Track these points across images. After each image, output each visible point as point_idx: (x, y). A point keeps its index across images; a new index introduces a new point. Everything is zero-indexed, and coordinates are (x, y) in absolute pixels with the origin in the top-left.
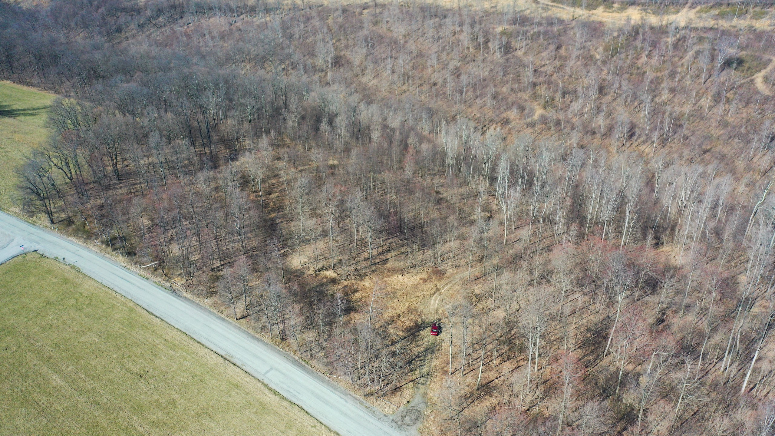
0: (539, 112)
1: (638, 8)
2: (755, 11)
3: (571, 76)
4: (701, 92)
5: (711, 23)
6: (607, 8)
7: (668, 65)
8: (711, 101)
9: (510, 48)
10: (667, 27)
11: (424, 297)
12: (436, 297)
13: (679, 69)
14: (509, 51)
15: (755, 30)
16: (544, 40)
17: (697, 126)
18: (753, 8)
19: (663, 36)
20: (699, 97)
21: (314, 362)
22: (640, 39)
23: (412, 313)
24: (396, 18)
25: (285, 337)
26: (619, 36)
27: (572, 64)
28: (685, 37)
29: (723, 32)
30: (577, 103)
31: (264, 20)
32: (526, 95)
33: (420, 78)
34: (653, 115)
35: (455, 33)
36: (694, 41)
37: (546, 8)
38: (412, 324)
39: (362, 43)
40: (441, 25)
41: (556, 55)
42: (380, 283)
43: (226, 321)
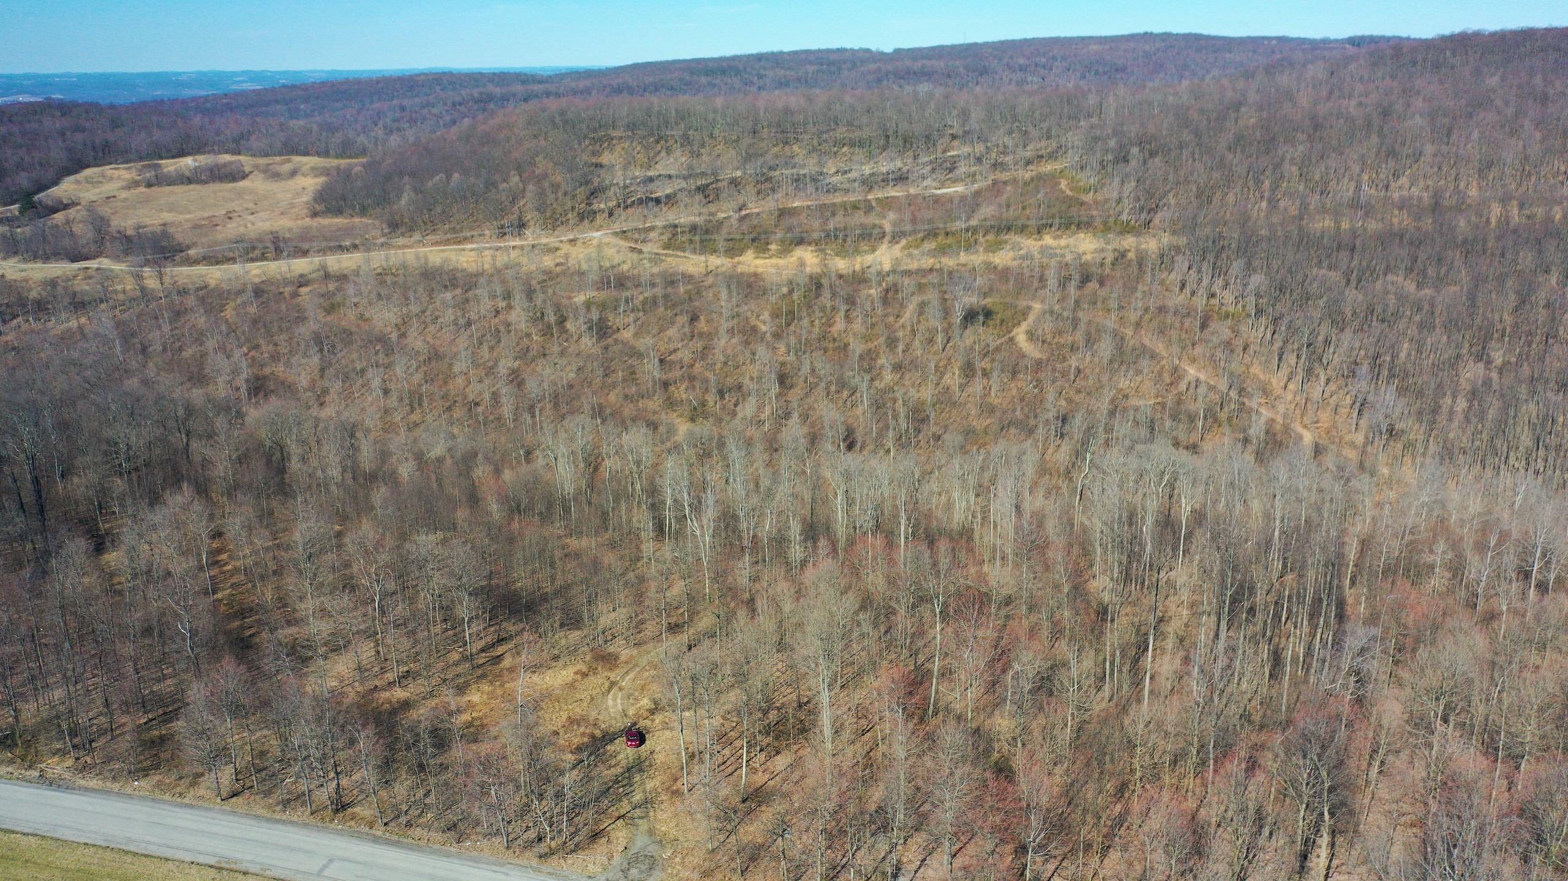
0: (683, 428)
1: (810, 248)
2: (987, 241)
3: (725, 363)
4: (941, 364)
5: (928, 262)
6: (759, 252)
7: (880, 329)
8: (959, 376)
9: (607, 327)
10: (863, 273)
11: (592, 699)
12: (614, 694)
13: (900, 334)
14: (605, 333)
15: (995, 268)
16: (666, 309)
17: (950, 418)
18: (984, 236)
19: (861, 286)
20: (940, 372)
21: (418, 832)
22: (826, 293)
23: (579, 725)
24: (373, 296)
25: (340, 806)
26: (791, 291)
27: (723, 343)
28: (895, 285)
29: (950, 273)
30: (747, 405)
31: (73, 324)
32: (653, 404)
33: (445, 397)
34: (878, 408)
35: (497, 312)
36: (911, 290)
37: (656, 259)
38: (586, 740)
39: (307, 346)
40: (467, 300)
41: (692, 332)
42: (499, 692)
43: (199, 808)
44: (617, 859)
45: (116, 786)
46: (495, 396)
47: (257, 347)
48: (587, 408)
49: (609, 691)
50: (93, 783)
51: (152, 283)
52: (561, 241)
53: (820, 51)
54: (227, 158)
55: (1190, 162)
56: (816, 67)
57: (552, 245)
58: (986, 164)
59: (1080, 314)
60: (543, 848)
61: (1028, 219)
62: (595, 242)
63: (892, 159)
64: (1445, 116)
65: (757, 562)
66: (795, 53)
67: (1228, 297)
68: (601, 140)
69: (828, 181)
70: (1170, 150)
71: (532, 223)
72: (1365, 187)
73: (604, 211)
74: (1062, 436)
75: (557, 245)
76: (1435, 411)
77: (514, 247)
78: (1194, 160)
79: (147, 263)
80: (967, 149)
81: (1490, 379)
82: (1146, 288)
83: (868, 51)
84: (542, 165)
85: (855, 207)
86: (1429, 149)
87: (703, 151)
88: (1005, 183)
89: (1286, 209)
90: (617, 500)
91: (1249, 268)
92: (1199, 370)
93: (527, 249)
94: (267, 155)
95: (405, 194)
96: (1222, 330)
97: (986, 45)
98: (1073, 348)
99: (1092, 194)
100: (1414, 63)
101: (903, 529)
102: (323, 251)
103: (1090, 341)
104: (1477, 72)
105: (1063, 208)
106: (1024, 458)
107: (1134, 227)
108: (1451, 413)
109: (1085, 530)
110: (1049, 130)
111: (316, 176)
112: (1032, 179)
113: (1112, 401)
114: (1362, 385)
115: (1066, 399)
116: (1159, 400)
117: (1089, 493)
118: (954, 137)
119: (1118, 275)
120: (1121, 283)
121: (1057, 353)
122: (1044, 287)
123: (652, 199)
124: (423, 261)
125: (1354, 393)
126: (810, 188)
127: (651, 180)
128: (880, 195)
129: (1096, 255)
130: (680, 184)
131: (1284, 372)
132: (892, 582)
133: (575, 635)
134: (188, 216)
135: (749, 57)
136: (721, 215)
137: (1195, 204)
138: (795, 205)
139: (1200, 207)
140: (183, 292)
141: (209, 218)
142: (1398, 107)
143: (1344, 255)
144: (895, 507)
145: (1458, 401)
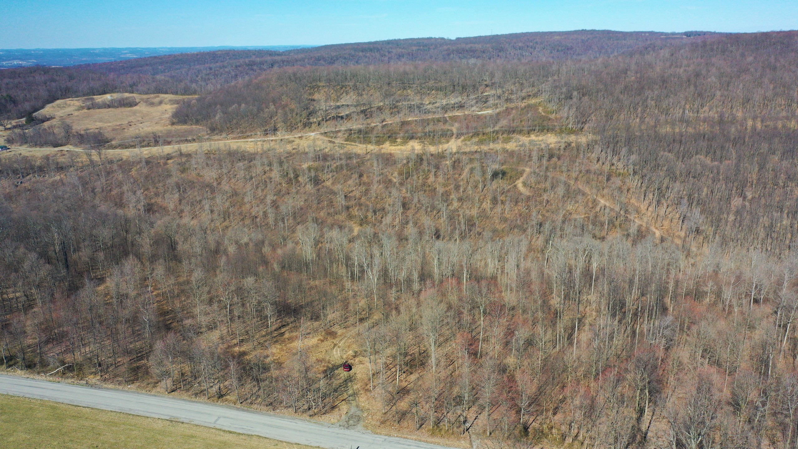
0: (357, 229)
1: (417, 141)
2: (503, 137)
3: (377, 197)
4: (481, 198)
5: (474, 148)
6: (391, 143)
7: (451, 181)
8: (490, 204)
9: (319, 180)
10: (443, 153)
12: (336, 349)
13: (461, 183)
14: (318, 183)
15: (507, 151)
16: (347, 171)
17: (486, 224)
18: (502, 135)
19: (442, 160)
20: (481, 202)
21: (256, 406)
22: (425, 163)
23: (321, 362)
24: (204, 164)
25: (220, 396)
26: (408, 162)
27: (376, 188)
28: (459, 159)
29: (485, 154)
30: (388, 218)
31: (58, 178)
32: (342, 217)
33: (241, 214)
34: (451, 219)
35: (265, 172)
36: (466, 161)
37: (341, 146)
38: (325, 368)
39: (173, 189)
40: (250, 167)
41: (360, 182)
42: (285, 348)
43: (159, 396)
44: (343, 417)
45: (121, 387)
46: (265, 214)
47: (147, 189)
48: (310, 219)
49: (334, 347)
50: (110, 386)
51: (95, 158)
52: (295, 137)
53: (418, 39)
54: (127, 95)
55: (602, 99)
56: (417, 48)
57: (291, 139)
58: (503, 99)
59: (549, 174)
60: (311, 412)
61: (523, 127)
62: (312, 138)
63: (457, 97)
64: (727, 76)
65: (398, 291)
66: (406, 40)
67: (620, 165)
68: (313, 87)
69: (425, 108)
70: (592, 93)
71: (280, 128)
72: (687, 112)
73: (316, 123)
74: (540, 232)
75: (293, 139)
76: (719, 220)
77: (272, 140)
78: (604, 99)
79: (93, 148)
80: (493, 92)
81: (745, 206)
82: (580, 161)
83: (443, 39)
84: (285, 100)
85: (439, 120)
86: (718, 93)
87: (364, 93)
88: (512, 109)
89: (648, 123)
90: (332, 263)
91: (630, 152)
92: (606, 201)
93: (278, 141)
94: (147, 94)
95: (218, 114)
96: (617, 181)
97: (503, 36)
98: (545, 190)
99: (554, 114)
100: (712, 50)
101: (465, 276)
102: (179, 142)
103: (553, 187)
104: (743, 55)
105: (540, 122)
106: (521, 243)
107: (575, 131)
108: (727, 222)
109: (549, 277)
110: (533, 83)
111: (171, 104)
112: (525, 107)
113: (564, 216)
114: (684, 208)
115: (541, 215)
116: (587, 215)
117: (551, 260)
118: (487, 86)
119: (567, 154)
120: (568, 158)
121: (537, 193)
122: (531, 160)
123: (339, 117)
124: (228, 147)
125: (680, 212)
126: (417, 111)
127: (339, 107)
128: (451, 115)
129: (556, 145)
130: (353, 109)
131: (647, 202)
132: (460, 300)
133: (316, 324)
134: (109, 124)
135: (383, 42)
136: (373, 125)
137: (604, 119)
138: (409, 120)
139: (607, 121)
140: (111, 162)
141: (120, 125)
142: (704, 72)
143: (677, 146)
144: (462, 266)
145: (730, 216)
